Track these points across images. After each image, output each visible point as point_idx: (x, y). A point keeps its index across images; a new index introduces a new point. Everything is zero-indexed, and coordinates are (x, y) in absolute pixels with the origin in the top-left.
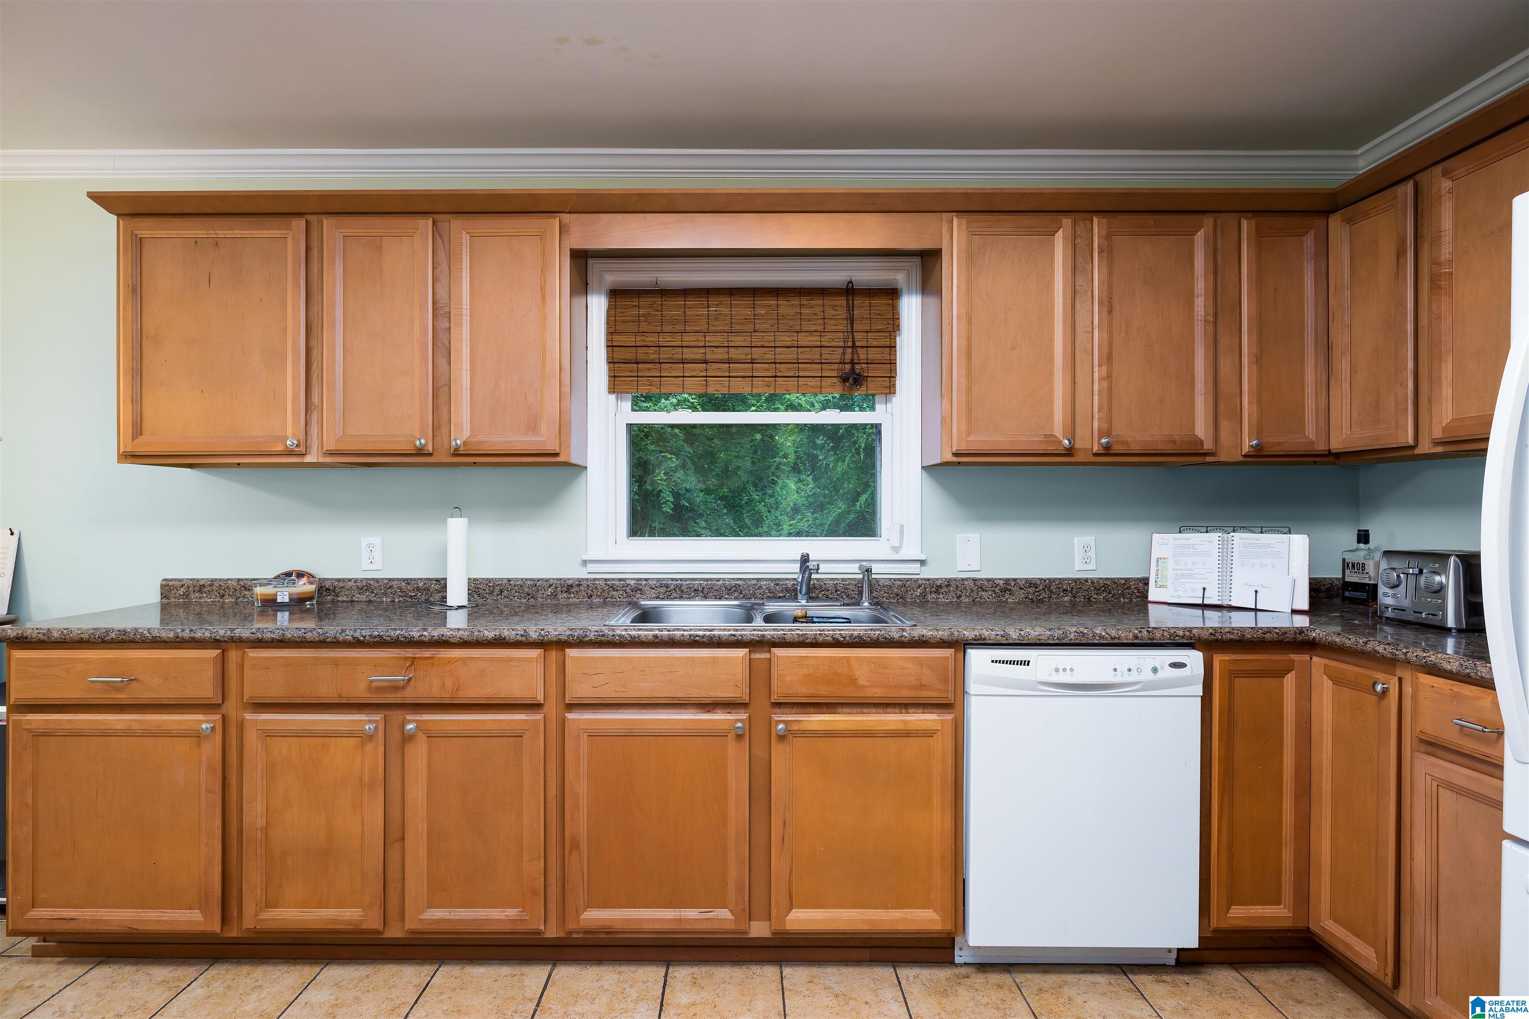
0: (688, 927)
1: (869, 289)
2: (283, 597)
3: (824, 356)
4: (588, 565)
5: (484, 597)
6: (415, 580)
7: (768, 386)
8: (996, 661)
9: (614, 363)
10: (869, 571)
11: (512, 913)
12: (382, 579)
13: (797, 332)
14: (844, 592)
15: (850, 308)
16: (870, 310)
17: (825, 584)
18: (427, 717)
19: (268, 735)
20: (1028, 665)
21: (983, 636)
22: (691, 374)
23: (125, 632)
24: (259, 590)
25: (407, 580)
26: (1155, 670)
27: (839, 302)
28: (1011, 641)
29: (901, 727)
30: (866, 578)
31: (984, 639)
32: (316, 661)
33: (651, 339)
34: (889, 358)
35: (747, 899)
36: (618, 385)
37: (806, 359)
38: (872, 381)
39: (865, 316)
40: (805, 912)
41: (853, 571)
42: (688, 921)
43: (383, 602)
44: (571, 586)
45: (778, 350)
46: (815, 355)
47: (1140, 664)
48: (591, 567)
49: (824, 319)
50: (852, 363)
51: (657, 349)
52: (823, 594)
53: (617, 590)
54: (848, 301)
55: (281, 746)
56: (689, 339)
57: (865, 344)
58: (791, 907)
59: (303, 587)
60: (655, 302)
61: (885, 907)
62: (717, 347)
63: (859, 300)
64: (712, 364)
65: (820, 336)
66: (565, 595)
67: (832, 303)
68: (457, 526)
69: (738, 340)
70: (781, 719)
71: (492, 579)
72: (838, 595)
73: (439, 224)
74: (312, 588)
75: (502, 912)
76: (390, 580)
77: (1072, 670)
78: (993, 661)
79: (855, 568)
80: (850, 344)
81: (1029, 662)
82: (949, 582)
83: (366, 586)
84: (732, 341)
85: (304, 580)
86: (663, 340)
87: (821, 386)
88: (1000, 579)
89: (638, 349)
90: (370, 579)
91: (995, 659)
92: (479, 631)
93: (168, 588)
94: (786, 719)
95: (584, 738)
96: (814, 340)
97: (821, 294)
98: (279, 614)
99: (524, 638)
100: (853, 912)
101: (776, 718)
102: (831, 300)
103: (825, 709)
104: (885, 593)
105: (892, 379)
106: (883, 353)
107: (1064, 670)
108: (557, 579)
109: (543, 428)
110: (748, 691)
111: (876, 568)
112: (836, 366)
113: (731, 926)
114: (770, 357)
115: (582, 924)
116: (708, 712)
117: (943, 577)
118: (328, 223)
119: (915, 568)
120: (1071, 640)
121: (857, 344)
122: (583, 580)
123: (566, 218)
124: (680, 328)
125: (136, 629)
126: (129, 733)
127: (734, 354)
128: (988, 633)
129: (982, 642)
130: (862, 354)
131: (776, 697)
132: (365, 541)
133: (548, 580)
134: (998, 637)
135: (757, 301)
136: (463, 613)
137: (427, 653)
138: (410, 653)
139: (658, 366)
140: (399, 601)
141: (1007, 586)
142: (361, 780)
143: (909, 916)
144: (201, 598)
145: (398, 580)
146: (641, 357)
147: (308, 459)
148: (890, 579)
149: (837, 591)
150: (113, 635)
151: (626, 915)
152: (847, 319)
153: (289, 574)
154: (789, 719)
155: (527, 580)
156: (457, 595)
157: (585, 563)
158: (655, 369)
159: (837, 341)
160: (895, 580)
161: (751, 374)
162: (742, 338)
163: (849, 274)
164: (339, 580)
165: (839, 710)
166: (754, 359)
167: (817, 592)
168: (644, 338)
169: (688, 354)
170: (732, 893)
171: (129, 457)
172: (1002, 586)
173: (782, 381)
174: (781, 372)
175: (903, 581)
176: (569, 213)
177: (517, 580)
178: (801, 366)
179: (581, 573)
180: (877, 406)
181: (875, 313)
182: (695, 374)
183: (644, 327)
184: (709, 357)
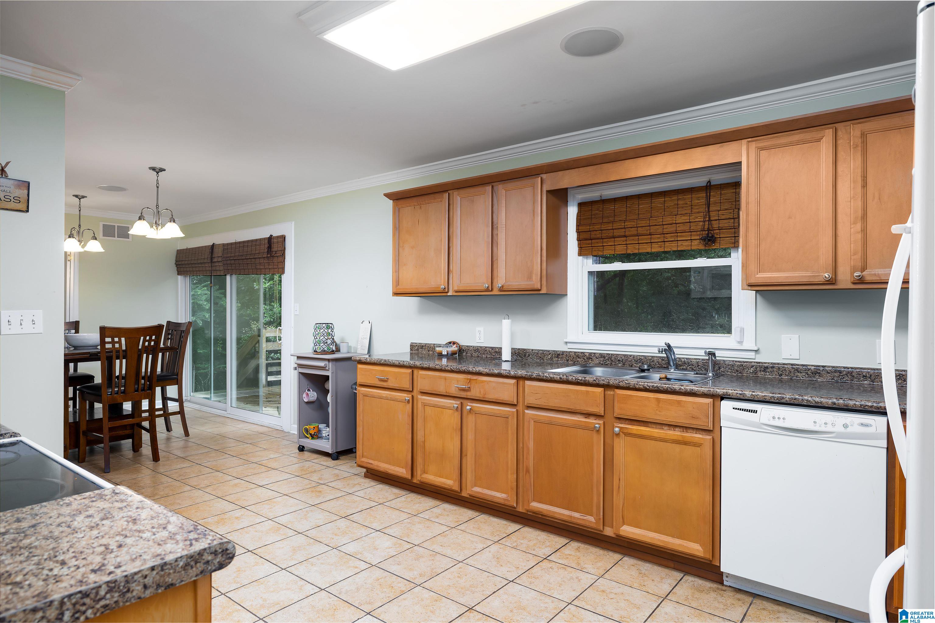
0: (575, 521)
1: (721, 184)
2: (444, 353)
3: (692, 228)
4: (568, 344)
5: (522, 358)
6: (495, 348)
7: (660, 247)
8: (736, 409)
9: (580, 240)
10: (714, 354)
11: (504, 496)
12: (483, 347)
13: (676, 215)
14: (703, 367)
15: (708, 198)
16: (721, 197)
17: (691, 361)
18: (474, 405)
19: (425, 405)
20: (756, 413)
21: (728, 393)
22: (618, 243)
23: (385, 361)
24: (438, 349)
25: (492, 347)
26: (846, 426)
27: (701, 195)
28: (746, 398)
29: (680, 439)
30: (710, 359)
31: (729, 395)
32: (440, 377)
33: (597, 227)
34: (733, 225)
35: (602, 514)
36: (583, 252)
37: (681, 230)
38: (723, 240)
39: (717, 201)
40: (630, 528)
41: (701, 354)
42: (574, 518)
43: (483, 357)
44: (559, 355)
45: (665, 227)
46: (686, 227)
47: (834, 421)
48: (570, 346)
49: (692, 206)
50: (709, 230)
51: (601, 231)
52: (690, 367)
53: (580, 358)
54: (707, 193)
55: (428, 410)
56: (616, 225)
57: (717, 218)
58: (624, 524)
59: (454, 348)
60: (600, 207)
61: (673, 536)
62: (631, 228)
63: (713, 192)
64: (629, 237)
65: (690, 216)
66: (556, 359)
67: (697, 196)
68: (506, 323)
69: (643, 223)
70: (618, 426)
71: (526, 349)
72: (699, 368)
73: (495, 188)
74: (456, 349)
75: (501, 494)
76: (486, 347)
77: (784, 419)
78: (734, 408)
79: (702, 352)
80: (707, 219)
81: (757, 411)
82: (773, 366)
83: (477, 349)
84: (639, 224)
85: (455, 346)
86: (603, 227)
87: (691, 245)
88: (812, 366)
89: (592, 232)
90: (478, 347)
91: (735, 407)
92: (493, 370)
93: (413, 346)
94: (620, 426)
95: (532, 423)
96: (685, 219)
97: (690, 191)
98: (443, 359)
99: (509, 374)
100: (655, 534)
101: (616, 425)
102: (696, 194)
103: (642, 424)
104: (729, 369)
105: (736, 238)
106: (729, 222)
107: (779, 418)
108: (553, 351)
109: (534, 277)
110: (603, 409)
111: (718, 353)
112: (699, 233)
113: (594, 526)
114: (660, 231)
115: (530, 508)
116: (586, 418)
117: (770, 362)
118: (455, 193)
119: (751, 355)
120: (787, 401)
121: (712, 219)
122: (564, 352)
123: (544, 176)
124: (611, 219)
125: (389, 360)
126: (386, 398)
127: (640, 230)
128: (732, 391)
129: (728, 397)
130: (715, 225)
131: (616, 414)
132: (478, 329)
133: (549, 351)
134: (738, 395)
135: (653, 200)
136: (509, 364)
137: (475, 377)
138: (469, 377)
139: (601, 240)
140: (489, 357)
141: (817, 371)
142: (453, 427)
143: (685, 545)
144: (422, 351)
145: (489, 347)
146: (593, 236)
147: (449, 294)
148: (733, 361)
149: (698, 366)
150: (382, 362)
151: (548, 508)
152: (706, 204)
153: (450, 343)
154: (622, 426)
155: (540, 350)
156: (506, 355)
157: (566, 343)
158: (600, 242)
159: (699, 218)
160: (736, 361)
161: (650, 241)
162: (645, 222)
163: (709, 177)
164: (467, 346)
165: (650, 425)
166: (651, 233)
167: (686, 366)
168: (594, 226)
169: (617, 233)
170: (594, 510)
171: (396, 294)
172: (813, 370)
173: (668, 244)
174: (667, 239)
175: (742, 362)
176: (545, 174)
177: (536, 350)
178: (678, 234)
179: (565, 348)
180: (732, 255)
181: (724, 199)
182: (620, 243)
183: (594, 221)
184: (627, 234)
